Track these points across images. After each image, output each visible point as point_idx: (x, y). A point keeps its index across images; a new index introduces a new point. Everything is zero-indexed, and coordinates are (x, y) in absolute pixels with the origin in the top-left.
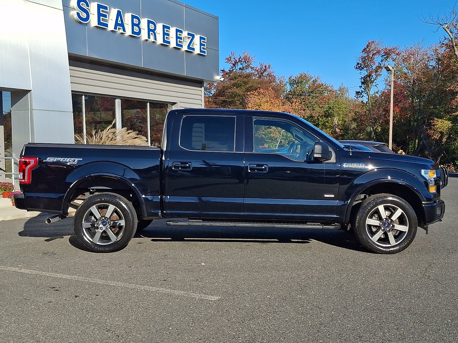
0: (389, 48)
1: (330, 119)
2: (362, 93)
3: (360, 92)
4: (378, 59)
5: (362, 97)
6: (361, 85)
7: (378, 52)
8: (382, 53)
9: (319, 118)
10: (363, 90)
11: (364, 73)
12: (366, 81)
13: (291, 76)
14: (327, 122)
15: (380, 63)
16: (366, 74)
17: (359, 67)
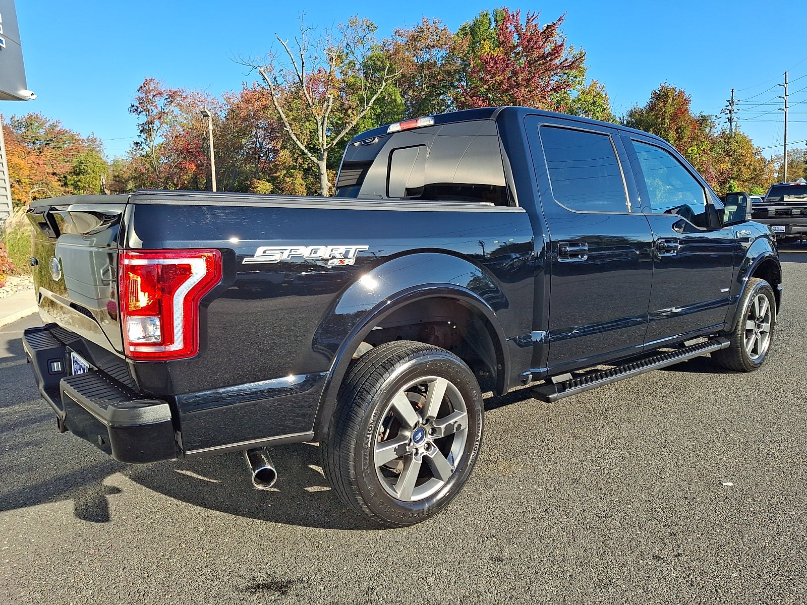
0: (174, 90)
1: (82, 177)
2: (142, 145)
3: (138, 143)
4: (160, 102)
5: (142, 149)
6: (139, 134)
7: (160, 94)
8: (165, 95)
9: (67, 176)
10: (143, 141)
11: (143, 119)
12: (146, 129)
13: (13, 116)
14: (79, 181)
15: (163, 108)
16: (146, 120)
17: (134, 109)
